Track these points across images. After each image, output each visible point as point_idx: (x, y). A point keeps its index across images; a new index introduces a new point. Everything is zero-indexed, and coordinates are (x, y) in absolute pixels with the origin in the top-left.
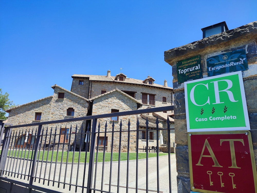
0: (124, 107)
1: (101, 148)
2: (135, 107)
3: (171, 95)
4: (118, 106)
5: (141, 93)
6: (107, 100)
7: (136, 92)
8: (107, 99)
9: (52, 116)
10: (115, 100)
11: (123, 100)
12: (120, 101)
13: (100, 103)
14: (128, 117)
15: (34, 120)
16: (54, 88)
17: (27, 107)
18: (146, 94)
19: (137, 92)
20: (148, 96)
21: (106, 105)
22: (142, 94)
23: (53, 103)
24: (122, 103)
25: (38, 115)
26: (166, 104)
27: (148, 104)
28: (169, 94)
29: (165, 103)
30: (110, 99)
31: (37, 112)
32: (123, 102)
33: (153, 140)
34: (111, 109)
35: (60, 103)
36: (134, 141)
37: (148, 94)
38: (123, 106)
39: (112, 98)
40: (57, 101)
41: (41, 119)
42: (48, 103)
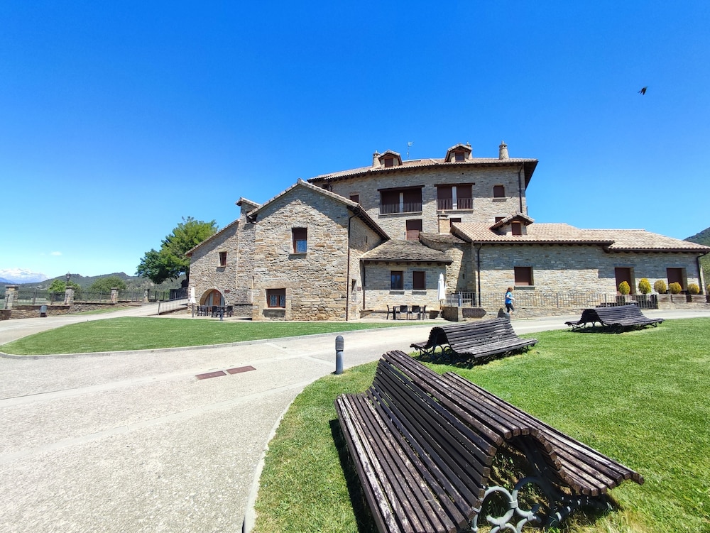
0: (318, 219)
1: (273, 313)
2: (342, 216)
3: (517, 177)
4: (305, 220)
5: (435, 186)
6: (282, 210)
7: (424, 186)
8: (283, 206)
9: (240, 255)
10: (298, 207)
11: (315, 203)
12: (310, 207)
13: (270, 218)
14: (328, 242)
15: (219, 265)
16: (240, 204)
17: (209, 244)
18: (449, 187)
19: (426, 186)
20: (454, 189)
21: (282, 221)
22: (436, 188)
23: (240, 234)
24: (314, 212)
25: (223, 256)
26: (505, 200)
27: (455, 208)
28: (511, 175)
29: (500, 201)
30: (288, 207)
31: (221, 251)
32: (316, 207)
33: (423, 291)
34: (290, 227)
35: (249, 231)
36: (341, 296)
37: (454, 185)
38: (315, 218)
39: (293, 203)
40: (246, 228)
41: (227, 262)
42: (233, 234)
